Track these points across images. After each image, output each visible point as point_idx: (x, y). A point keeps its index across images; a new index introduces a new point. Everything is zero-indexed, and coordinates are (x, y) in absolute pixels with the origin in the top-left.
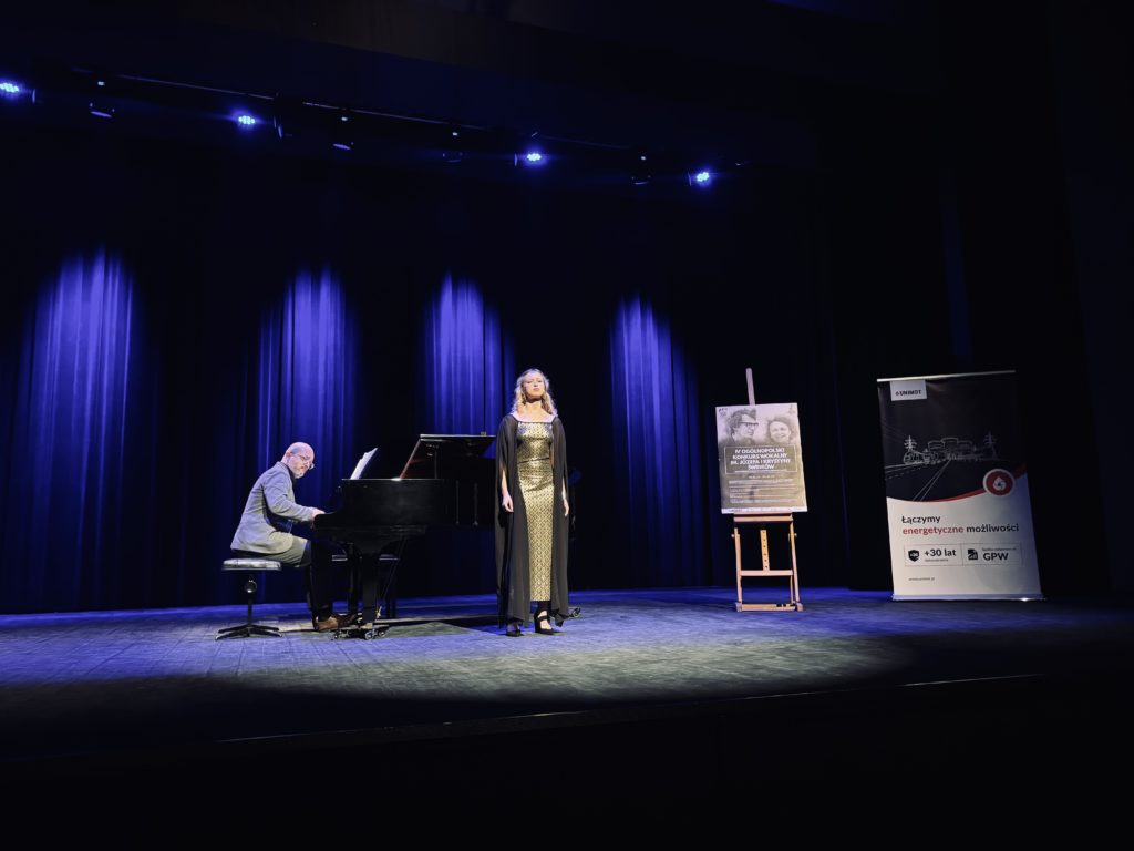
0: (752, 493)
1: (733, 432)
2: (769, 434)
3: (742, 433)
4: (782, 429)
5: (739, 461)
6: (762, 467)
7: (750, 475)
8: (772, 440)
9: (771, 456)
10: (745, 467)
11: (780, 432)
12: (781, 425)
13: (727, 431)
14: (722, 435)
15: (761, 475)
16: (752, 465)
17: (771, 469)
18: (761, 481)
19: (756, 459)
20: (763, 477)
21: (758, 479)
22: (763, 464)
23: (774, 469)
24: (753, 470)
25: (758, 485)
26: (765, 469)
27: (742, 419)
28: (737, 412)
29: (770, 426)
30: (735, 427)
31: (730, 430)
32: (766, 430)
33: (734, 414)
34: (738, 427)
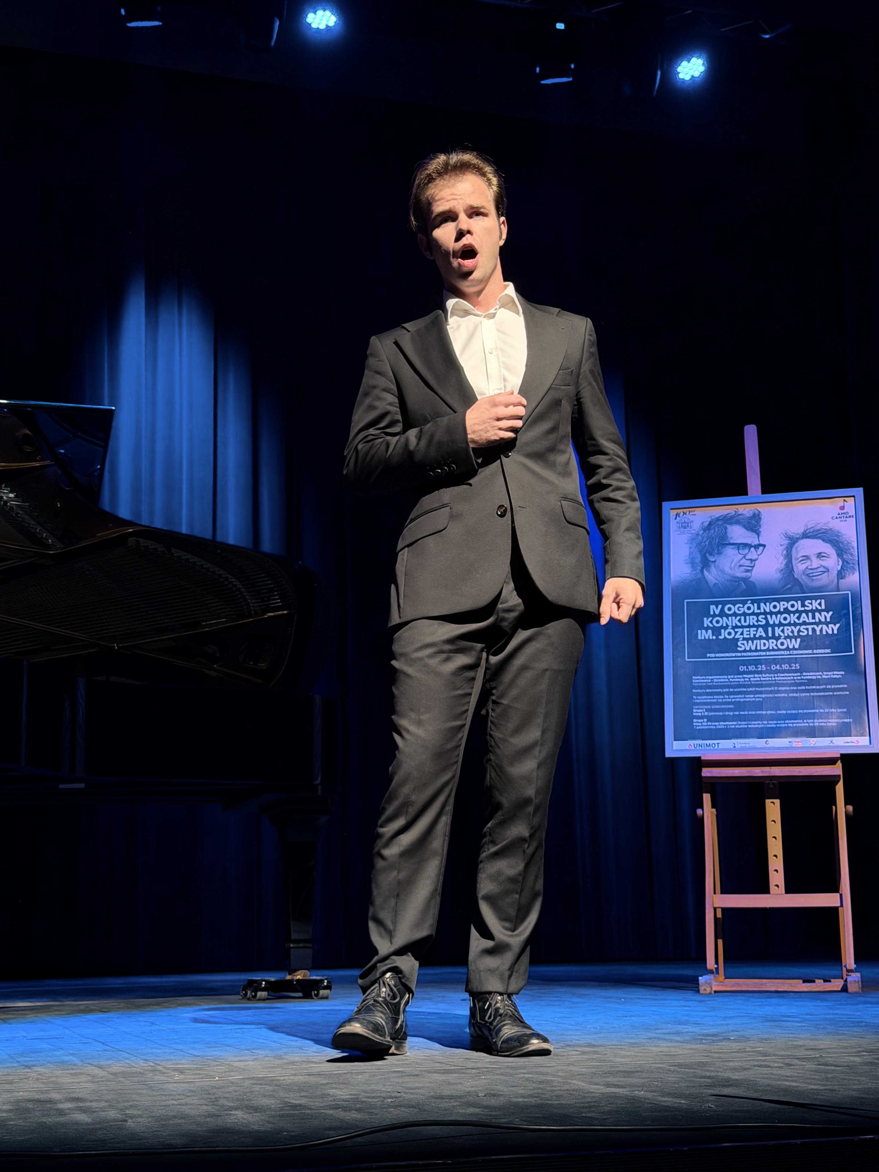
1: (706, 564)
2: (789, 567)
3: (727, 567)
4: (819, 555)
5: (716, 631)
6: (772, 644)
7: (743, 663)
8: (797, 582)
9: (793, 618)
10: (732, 645)
11: (815, 563)
13: (692, 563)
15: (768, 662)
16: (747, 640)
17: (794, 649)
18: (766, 678)
19: (758, 627)
20: (774, 667)
21: (760, 672)
22: (774, 637)
23: (800, 648)
24: (751, 651)
25: (761, 686)
26: (779, 650)
27: (729, 535)
28: (718, 519)
29: (794, 549)
30: (711, 555)
31: (698, 559)
32: (782, 558)
33: (710, 524)
34: (719, 553)
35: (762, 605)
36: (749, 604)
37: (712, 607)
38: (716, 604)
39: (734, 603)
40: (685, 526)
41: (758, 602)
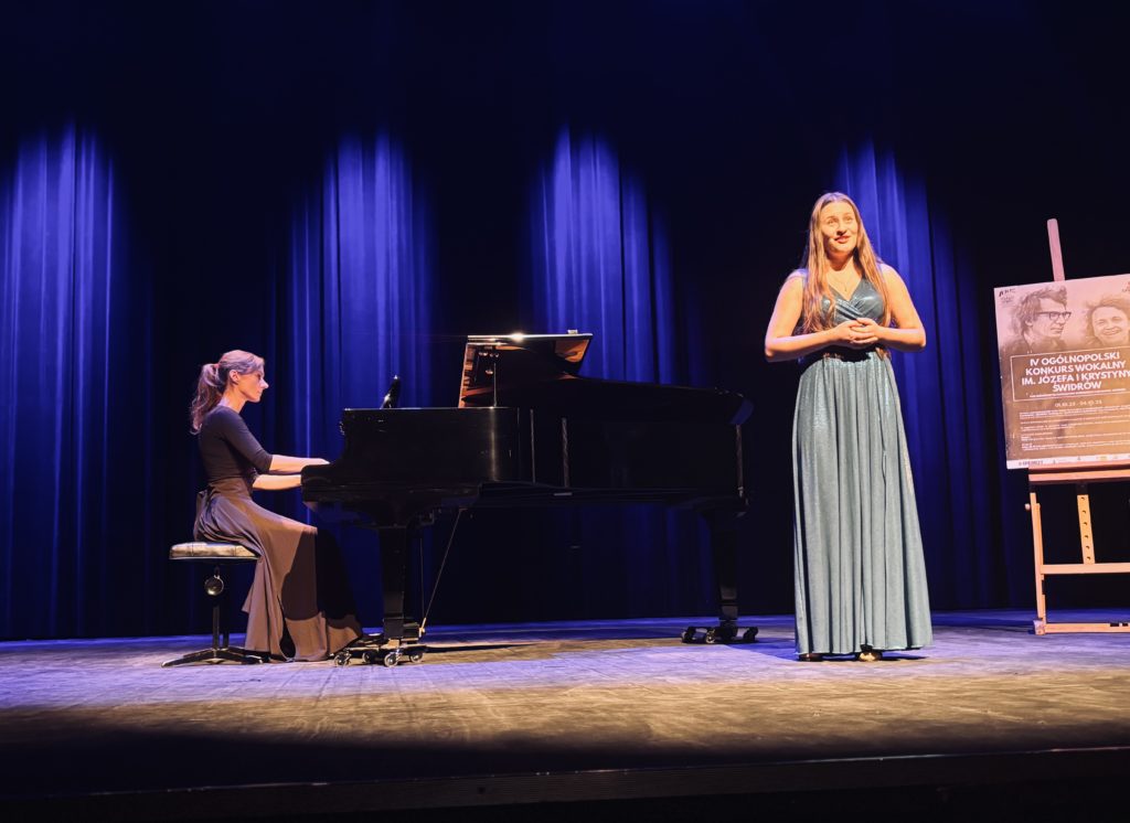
0: (1061, 432)
1: (1025, 328)
2: (1090, 329)
3: (1042, 330)
4: (1114, 319)
5: (1036, 378)
6: (1079, 386)
7: (1057, 401)
8: (1097, 339)
9: (1095, 367)
10: (1049, 388)
11: (1111, 325)
12: (1110, 312)
13: (1015, 328)
14: (1005, 334)
15: (1078, 400)
16: (1060, 384)
17: (1097, 389)
18: (1077, 411)
19: (1068, 374)
20: (1082, 403)
21: (1073, 407)
22: (1080, 381)
23: (1101, 389)
24: (1063, 392)
25: (1073, 417)
26: (1085, 390)
27: (1042, 306)
28: (1032, 295)
29: (1093, 316)
30: (1029, 321)
31: (1019, 324)
32: (1084, 322)
33: (1027, 298)
34: (1035, 320)
35: (1071, 358)
36: (1060, 357)
37: (1032, 361)
38: (1035, 358)
39: (1049, 357)
40: (1008, 301)
41: (1068, 355)
